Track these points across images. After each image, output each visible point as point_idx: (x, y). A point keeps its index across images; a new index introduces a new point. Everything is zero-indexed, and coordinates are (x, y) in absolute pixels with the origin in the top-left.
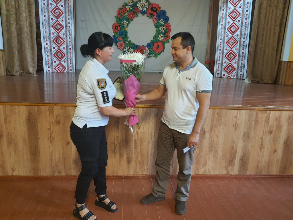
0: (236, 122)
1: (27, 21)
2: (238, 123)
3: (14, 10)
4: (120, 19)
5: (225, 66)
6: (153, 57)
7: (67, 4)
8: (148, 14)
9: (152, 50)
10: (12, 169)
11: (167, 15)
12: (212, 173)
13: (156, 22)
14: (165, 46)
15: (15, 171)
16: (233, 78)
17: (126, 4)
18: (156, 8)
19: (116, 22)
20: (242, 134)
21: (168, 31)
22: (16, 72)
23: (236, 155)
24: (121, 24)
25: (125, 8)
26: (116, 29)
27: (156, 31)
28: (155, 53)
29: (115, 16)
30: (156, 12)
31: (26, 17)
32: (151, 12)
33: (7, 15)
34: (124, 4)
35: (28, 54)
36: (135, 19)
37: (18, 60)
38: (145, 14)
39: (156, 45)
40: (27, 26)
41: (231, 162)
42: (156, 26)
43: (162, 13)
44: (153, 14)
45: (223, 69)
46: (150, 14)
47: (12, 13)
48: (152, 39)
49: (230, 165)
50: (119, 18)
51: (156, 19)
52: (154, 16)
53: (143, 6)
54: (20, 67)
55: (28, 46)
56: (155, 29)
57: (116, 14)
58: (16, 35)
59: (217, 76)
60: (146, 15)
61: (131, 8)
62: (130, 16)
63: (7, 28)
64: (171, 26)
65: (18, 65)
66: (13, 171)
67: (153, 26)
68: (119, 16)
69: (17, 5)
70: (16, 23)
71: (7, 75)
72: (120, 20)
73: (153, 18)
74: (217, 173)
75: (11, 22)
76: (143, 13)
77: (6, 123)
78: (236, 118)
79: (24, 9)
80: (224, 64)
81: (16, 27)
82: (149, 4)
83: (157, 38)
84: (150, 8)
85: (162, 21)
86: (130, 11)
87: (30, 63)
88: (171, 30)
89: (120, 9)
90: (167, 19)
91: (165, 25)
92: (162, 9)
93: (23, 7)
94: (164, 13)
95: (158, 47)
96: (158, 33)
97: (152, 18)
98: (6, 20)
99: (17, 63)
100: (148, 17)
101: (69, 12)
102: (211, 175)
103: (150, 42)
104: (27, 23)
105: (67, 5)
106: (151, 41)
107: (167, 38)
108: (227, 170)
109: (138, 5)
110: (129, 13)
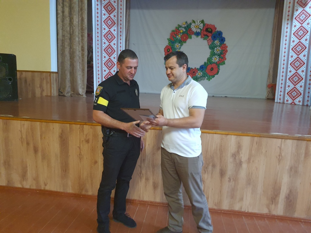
0: (280, 153)
1: (79, 45)
2: (283, 154)
3: (69, 36)
4: (173, 41)
5: (289, 90)
6: (206, 80)
7: (119, 28)
8: (202, 35)
9: (205, 73)
10: (45, 183)
11: (223, 36)
12: (250, 211)
13: (210, 43)
14: (220, 68)
15: (47, 185)
16: (298, 104)
17: (180, 26)
18: (211, 29)
19: (168, 45)
20: (287, 167)
21: (224, 52)
22: (67, 93)
23: (280, 192)
24: (173, 47)
25: (178, 31)
26: (168, 51)
27: (211, 52)
28: (208, 76)
29: (168, 39)
30: (211, 33)
31: (79, 41)
32: (205, 33)
33: (62, 40)
34: (177, 26)
35: (79, 76)
36: (189, 41)
37: (70, 82)
38: (199, 35)
39: (209, 67)
40: (79, 49)
41: (274, 199)
42: (210, 48)
43: (218, 34)
44: (208, 35)
45: (286, 94)
46: (204, 35)
47: (67, 38)
48: (206, 60)
49: (273, 203)
50: (171, 40)
51: (211, 40)
52: (208, 37)
53: (198, 27)
54: (71, 88)
55: (79, 68)
56: (210, 51)
57: (169, 37)
58: (69, 58)
59: (279, 101)
60: (200, 37)
61: (184, 30)
62: (183, 38)
63: (62, 52)
64: (227, 47)
65: (69, 86)
66: (46, 185)
67: (208, 47)
68: (172, 38)
69: (71, 30)
70: (69, 47)
71: (59, 95)
72: (172, 43)
73: (208, 39)
74: (256, 211)
75: (66, 46)
76: (197, 34)
77: (41, 138)
78: (280, 149)
79: (77, 34)
80: (288, 88)
81: (69, 51)
82: (204, 25)
83: (211, 60)
84: (204, 29)
85: (217, 42)
86: (183, 33)
87: (80, 85)
88: (227, 51)
89: (173, 31)
90: (222, 40)
91: (221, 46)
92: (218, 29)
93: (77, 32)
94: (220, 33)
95: (212, 69)
96: (213, 54)
97: (206, 39)
98: (61, 45)
99: (68, 84)
100: (202, 39)
101: (121, 36)
102: (248, 212)
103: (203, 64)
104: (79, 47)
105: (119, 30)
106: (205, 63)
107: (223, 60)
108: (269, 209)
109: (192, 26)
110: (182, 35)
